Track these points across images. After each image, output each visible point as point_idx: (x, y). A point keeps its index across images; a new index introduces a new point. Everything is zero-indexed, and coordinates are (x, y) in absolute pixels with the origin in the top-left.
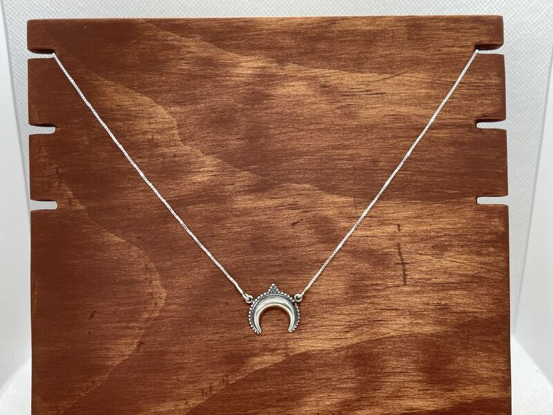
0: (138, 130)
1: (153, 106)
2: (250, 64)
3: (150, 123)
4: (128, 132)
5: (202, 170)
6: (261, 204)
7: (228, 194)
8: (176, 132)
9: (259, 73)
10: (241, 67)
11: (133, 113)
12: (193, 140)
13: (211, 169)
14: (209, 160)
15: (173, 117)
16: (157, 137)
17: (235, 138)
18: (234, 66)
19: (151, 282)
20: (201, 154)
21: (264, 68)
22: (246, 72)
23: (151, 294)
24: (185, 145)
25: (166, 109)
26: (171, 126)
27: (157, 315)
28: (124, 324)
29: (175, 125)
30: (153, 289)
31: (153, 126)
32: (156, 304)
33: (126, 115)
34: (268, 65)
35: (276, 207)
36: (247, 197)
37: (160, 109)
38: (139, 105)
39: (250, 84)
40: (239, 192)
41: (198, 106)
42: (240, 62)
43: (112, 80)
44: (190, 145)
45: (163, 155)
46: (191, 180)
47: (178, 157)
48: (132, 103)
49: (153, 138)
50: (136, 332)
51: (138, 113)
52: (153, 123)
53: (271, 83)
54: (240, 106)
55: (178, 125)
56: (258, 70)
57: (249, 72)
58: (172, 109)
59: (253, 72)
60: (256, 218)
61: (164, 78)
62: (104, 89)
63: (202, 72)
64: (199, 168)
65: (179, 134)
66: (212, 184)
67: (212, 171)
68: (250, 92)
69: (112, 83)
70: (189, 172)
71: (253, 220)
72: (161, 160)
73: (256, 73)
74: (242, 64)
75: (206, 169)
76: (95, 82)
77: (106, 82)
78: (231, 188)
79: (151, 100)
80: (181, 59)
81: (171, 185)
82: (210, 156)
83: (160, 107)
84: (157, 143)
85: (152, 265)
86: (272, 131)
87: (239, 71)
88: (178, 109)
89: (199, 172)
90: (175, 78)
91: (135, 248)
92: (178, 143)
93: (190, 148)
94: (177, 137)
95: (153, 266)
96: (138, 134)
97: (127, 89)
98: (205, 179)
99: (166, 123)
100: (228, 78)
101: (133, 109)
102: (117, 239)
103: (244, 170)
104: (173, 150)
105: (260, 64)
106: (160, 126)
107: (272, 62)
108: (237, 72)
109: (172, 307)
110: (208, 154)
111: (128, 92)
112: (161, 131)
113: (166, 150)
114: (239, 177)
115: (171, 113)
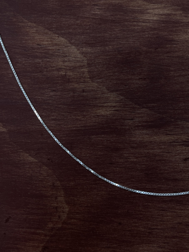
0: (54, 67)
1: (68, 46)
2: (156, 11)
3: (64, 61)
4: (45, 68)
5: (106, 105)
6: (156, 138)
7: (128, 127)
8: (86, 70)
9: (164, 20)
10: (148, 13)
11: (50, 52)
12: (100, 78)
13: (114, 104)
14: (113, 96)
15: (84, 56)
16: (70, 73)
17: (138, 78)
18: (142, 12)
19: (56, 198)
20: (106, 91)
21: (169, 15)
22: (152, 18)
23: (56, 208)
24: (93, 81)
25: (78, 50)
26: (82, 64)
27: (60, 226)
28: (33, 230)
29: (86, 64)
30: (58, 204)
31: (66, 64)
32: (59, 217)
33: (44, 53)
34: (174, 13)
35: (171, 142)
36: (144, 131)
37: (73, 49)
38: (56, 45)
39: (155, 29)
40: (138, 126)
41: (107, 48)
42: (148, 9)
43: (35, 23)
44: (97, 82)
45: (74, 90)
46: (96, 113)
47: (86, 92)
48: (50, 43)
49: (65, 75)
50: (42, 237)
51: (55, 52)
52: (66, 61)
53: (174, 29)
54: (145, 49)
55: (88, 64)
56: (163, 17)
57: (155, 18)
58: (84, 49)
59: (158, 19)
60: (151, 151)
61: (79, 22)
62: (28, 30)
63: (113, 17)
64: (103, 103)
65: (89, 72)
66: (114, 118)
67: (114, 107)
68: (155, 36)
69: (35, 25)
70: (94, 106)
71: (148, 152)
72: (72, 94)
73: (162, 19)
74: (148, 11)
75: (109, 104)
76: (20, 24)
77: (30, 24)
78: (130, 122)
79: (66, 41)
80: (95, 5)
81: (79, 116)
82: (114, 93)
83: (73, 47)
84: (69, 79)
85: (58, 183)
86: (172, 73)
87: (146, 17)
88: (89, 50)
89: (103, 106)
90: (89, 22)
91: (45, 168)
92: (86, 79)
93: (97, 85)
94: (87, 75)
95: (59, 185)
96: (53, 70)
97: (46, 31)
98: (108, 113)
99: (78, 61)
100: (135, 23)
101: (50, 48)
102: (31, 159)
103: (143, 108)
104: (82, 86)
105: (166, 11)
106: (73, 64)
107: (177, 10)
108: (145, 18)
109: (72, 220)
110: (112, 91)
111: (47, 33)
112: (73, 69)
113: (76, 85)
114: (139, 114)
115: (83, 53)
